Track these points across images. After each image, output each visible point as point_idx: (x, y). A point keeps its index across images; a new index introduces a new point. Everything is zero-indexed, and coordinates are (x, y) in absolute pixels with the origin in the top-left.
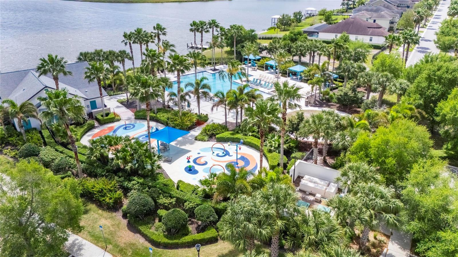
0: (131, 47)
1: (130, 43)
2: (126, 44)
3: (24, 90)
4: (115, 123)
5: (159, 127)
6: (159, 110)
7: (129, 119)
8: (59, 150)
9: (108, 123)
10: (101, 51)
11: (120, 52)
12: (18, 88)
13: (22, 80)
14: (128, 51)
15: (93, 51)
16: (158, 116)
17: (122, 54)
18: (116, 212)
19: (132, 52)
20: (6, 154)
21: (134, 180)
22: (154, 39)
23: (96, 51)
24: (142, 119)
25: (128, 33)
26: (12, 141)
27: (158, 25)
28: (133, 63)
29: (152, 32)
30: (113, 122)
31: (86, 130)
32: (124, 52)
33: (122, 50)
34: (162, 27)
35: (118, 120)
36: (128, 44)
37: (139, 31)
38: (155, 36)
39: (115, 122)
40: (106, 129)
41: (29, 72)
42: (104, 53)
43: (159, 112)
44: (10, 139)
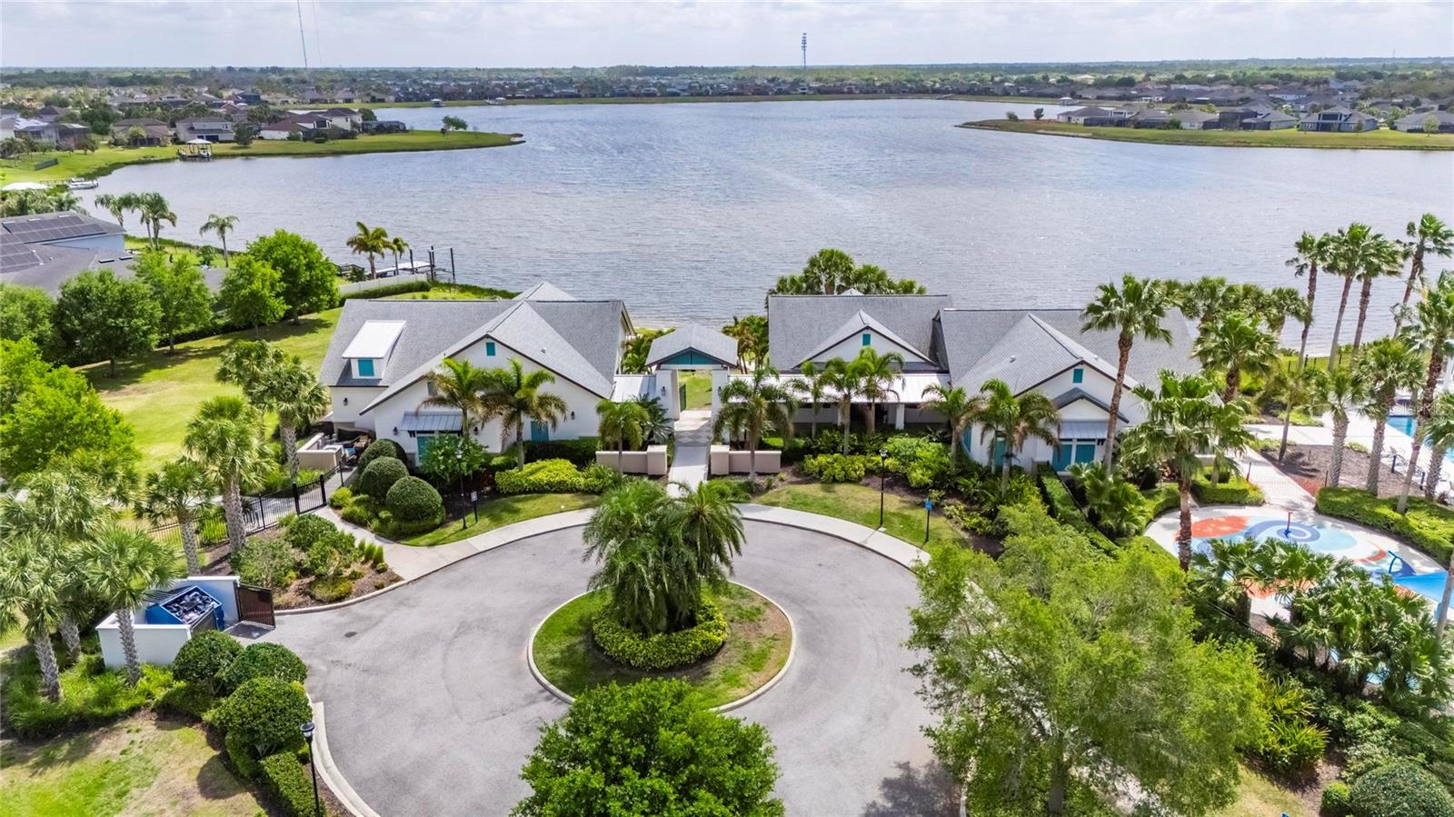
0: (1312, 281)
1: (1314, 271)
2: (1300, 271)
3: (1013, 360)
4: (1247, 508)
5: (1414, 561)
6: (1413, 504)
7: (1292, 508)
8: (1101, 544)
9: (1222, 503)
10: (1222, 282)
11: (1279, 292)
12: (992, 353)
13: (1004, 334)
14: (1303, 293)
15: (1196, 281)
16: (1413, 522)
17: (1284, 299)
18: (1295, 791)
19: (1311, 297)
20: (950, 517)
21: (1363, 711)
22: (1402, 266)
23: (1205, 280)
24: (1342, 518)
25: (1318, 238)
26: (966, 487)
27: (1428, 219)
28: (1305, 333)
29: (1398, 242)
30: (1240, 504)
31: (1160, 509)
32: (1292, 294)
33: (1285, 287)
34: (1444, 229)
35: (1258, 503)
36: (1307, 272)
37: (1356, 236)
38: (1406, 255)
39: (1246, 504)
40: (1223, 520)
41: (1022, 317)
42: (1231, 289)
43: (1415, 509)
44: (962, 481)
